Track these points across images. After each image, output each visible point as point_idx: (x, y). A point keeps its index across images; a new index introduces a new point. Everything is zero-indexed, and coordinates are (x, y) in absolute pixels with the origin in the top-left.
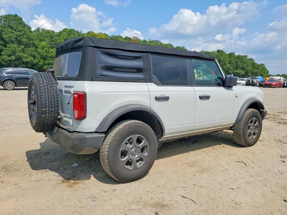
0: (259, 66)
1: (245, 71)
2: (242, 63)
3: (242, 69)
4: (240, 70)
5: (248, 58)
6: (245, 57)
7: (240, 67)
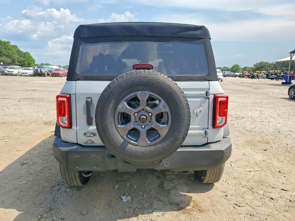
0: (25, 54)
1: (11, 59)
2: (6, 50)
3: (7, 56)
4: (5, 57)
5: (11, 44)
6: (8, 43)
7: (4, 54)
